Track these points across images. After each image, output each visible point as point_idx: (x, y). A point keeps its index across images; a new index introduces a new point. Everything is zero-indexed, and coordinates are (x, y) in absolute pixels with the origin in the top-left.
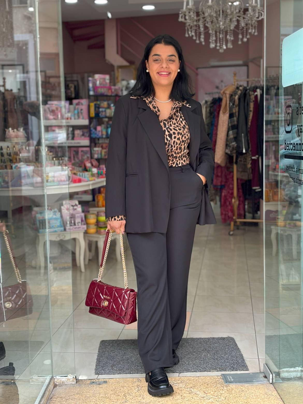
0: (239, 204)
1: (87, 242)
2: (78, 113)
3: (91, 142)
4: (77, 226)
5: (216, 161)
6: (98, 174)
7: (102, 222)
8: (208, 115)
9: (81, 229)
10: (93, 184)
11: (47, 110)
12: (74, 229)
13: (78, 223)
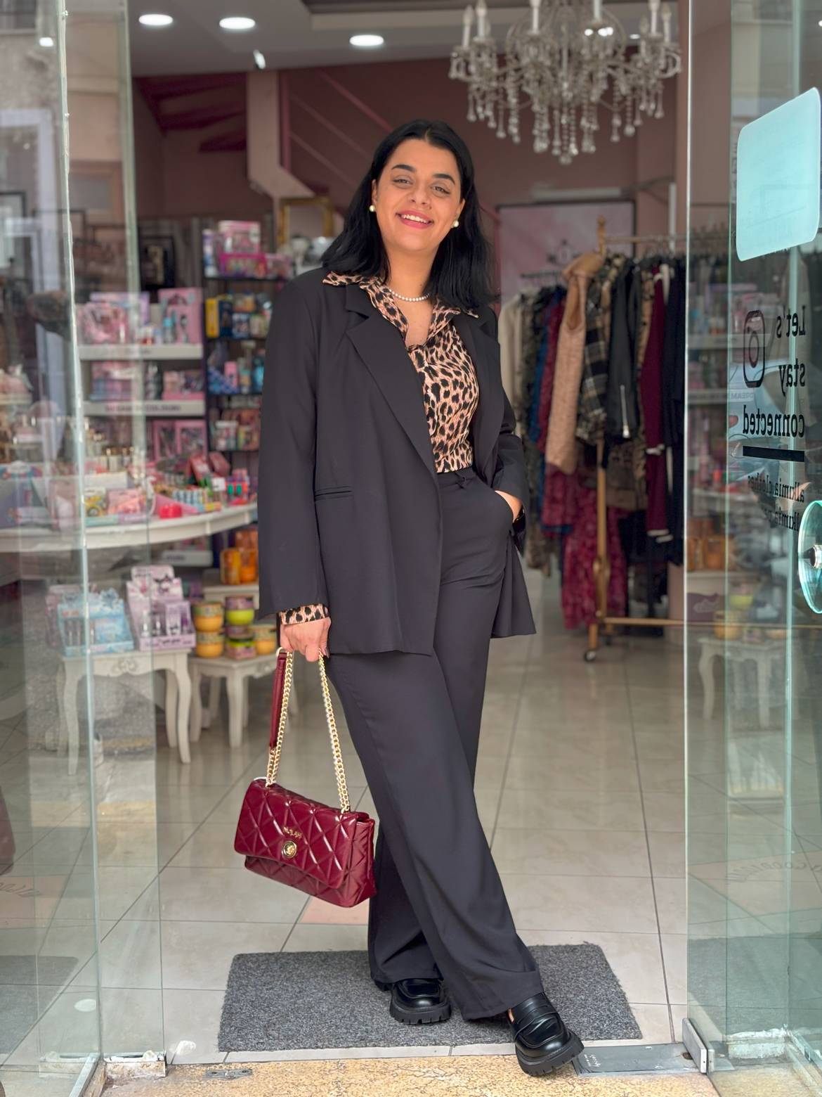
0: (612, 577)
1: (198, 679)
2: (174, 325)
3: (208, 406)
4: (170, 637)
5: (550, 458)
6: (227, 492)
7: (239, 626)
8: (529, 333)
9: (181, 644)
10: (213, 522)
11: (90, 317)
12: (161, 644)
13: (172, 629)
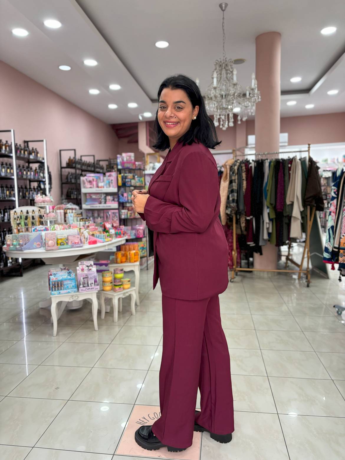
0: (237, 255)
1: (103, 298)
2: (109, 183)
3: (119, 206)
4: (90, 287)
6: (116, 234)
7: (118, 279)
9: (94, 289)
12: (87, 290)
13: (91, 284)
